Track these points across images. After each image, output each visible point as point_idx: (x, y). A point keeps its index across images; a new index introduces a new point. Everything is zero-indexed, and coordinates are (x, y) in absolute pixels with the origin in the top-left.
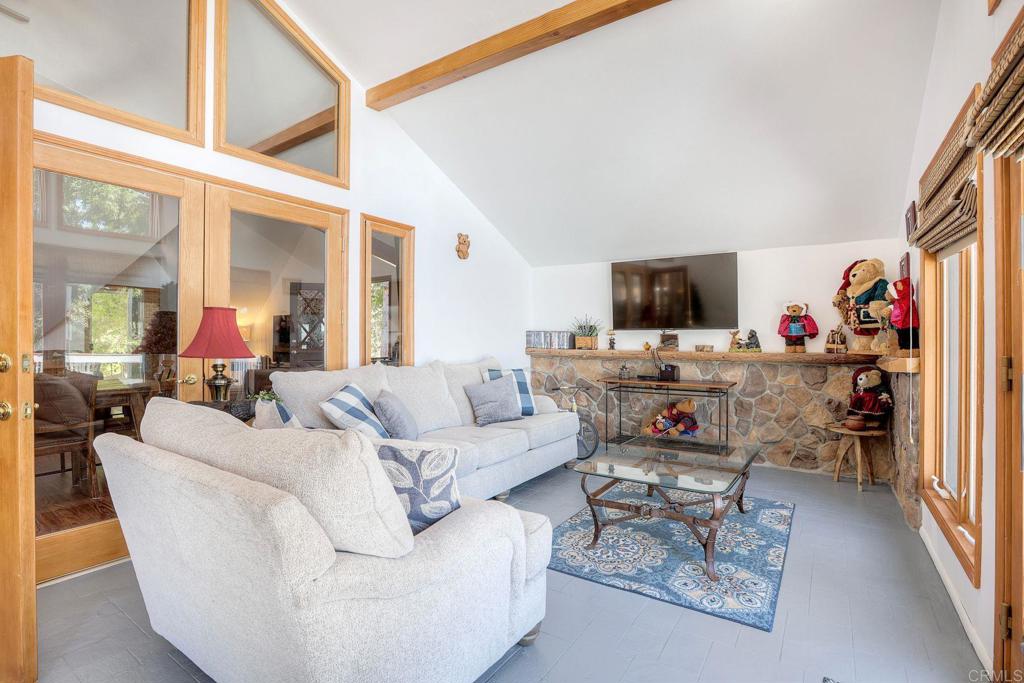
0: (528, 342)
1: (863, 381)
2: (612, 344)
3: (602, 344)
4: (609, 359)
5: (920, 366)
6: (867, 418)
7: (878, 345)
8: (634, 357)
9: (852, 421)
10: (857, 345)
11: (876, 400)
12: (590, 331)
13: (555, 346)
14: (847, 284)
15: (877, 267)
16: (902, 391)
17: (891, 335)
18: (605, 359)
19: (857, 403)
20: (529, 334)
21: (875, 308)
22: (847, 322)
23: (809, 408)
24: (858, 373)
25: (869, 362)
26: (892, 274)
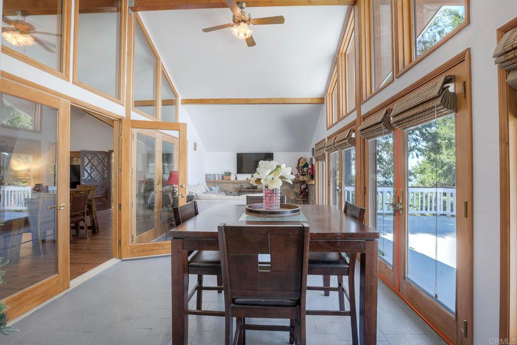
0: (206, 178)
1: (303, 187)
2: (236, 178)
3: (233, 178)
4: (235, 183)
5: (315, 183)
6: (304, 196)
7: (306, 178)
8: (244, 182)
9: (301, 196)
10: (301, 178)
11: (305, 192)
12: (229, 174)
13: (217, 179)
14: (299, 163)
15: (305, 160)
16: (311, 188)
17: (309, 176)
18: (233, 183)
19: (301, 192)
20: (207, 175)
21: (305, 169)
22: (299, 172)
23: (290, 194)
24: (302, 185)
25: (303, 182)
26: (309, 162)
